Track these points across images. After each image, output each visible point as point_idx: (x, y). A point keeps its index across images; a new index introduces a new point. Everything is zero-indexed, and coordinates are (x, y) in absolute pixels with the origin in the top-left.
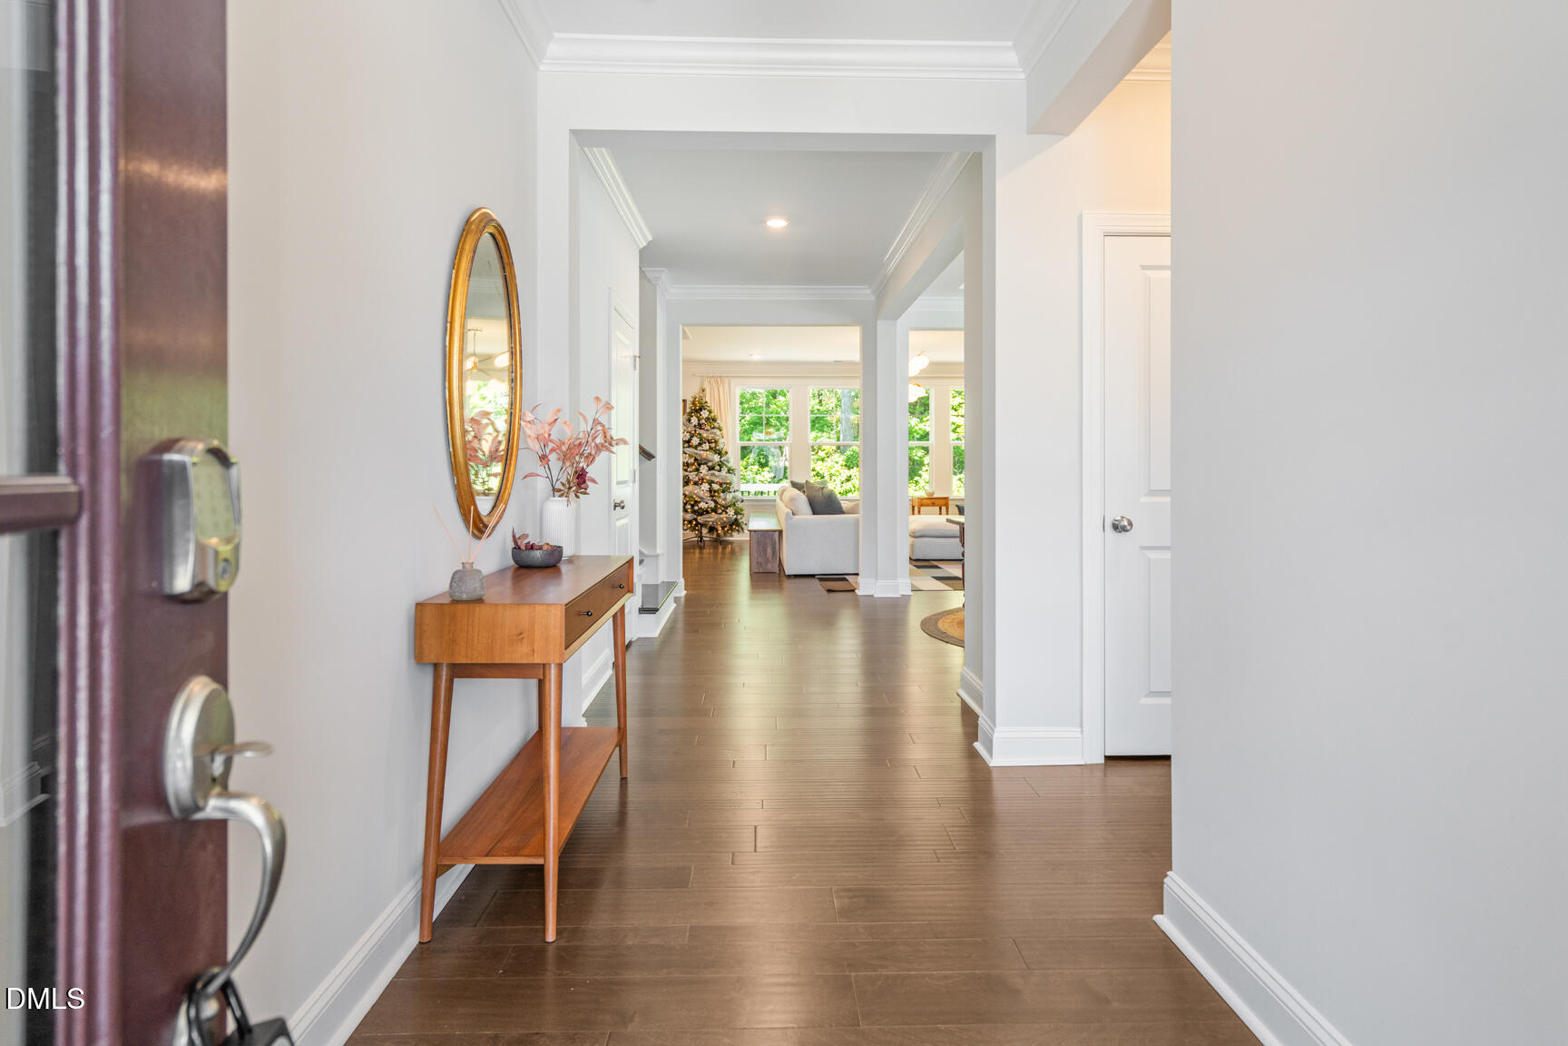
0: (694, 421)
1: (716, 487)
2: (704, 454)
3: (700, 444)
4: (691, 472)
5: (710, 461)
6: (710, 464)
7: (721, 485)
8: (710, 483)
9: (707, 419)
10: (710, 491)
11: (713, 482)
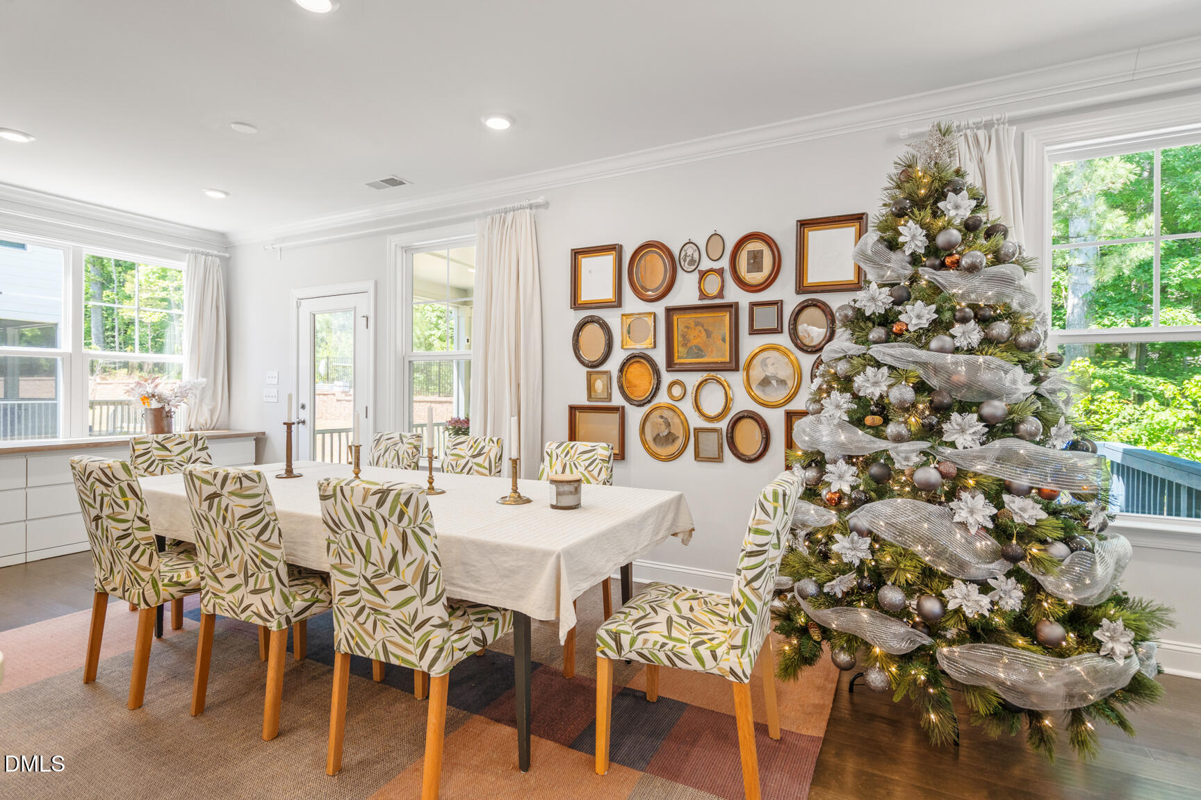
0: (912, 235)
1: (1025, 511)
2: (959, 366)
3: (939, 326)
4: (899, 439)
5: (991, 396)
6: (995, 408)
7: (1047, 498)
8: (997, 492)
9: (970, 227)
10: (1001, 530)
11: (1007, 488)
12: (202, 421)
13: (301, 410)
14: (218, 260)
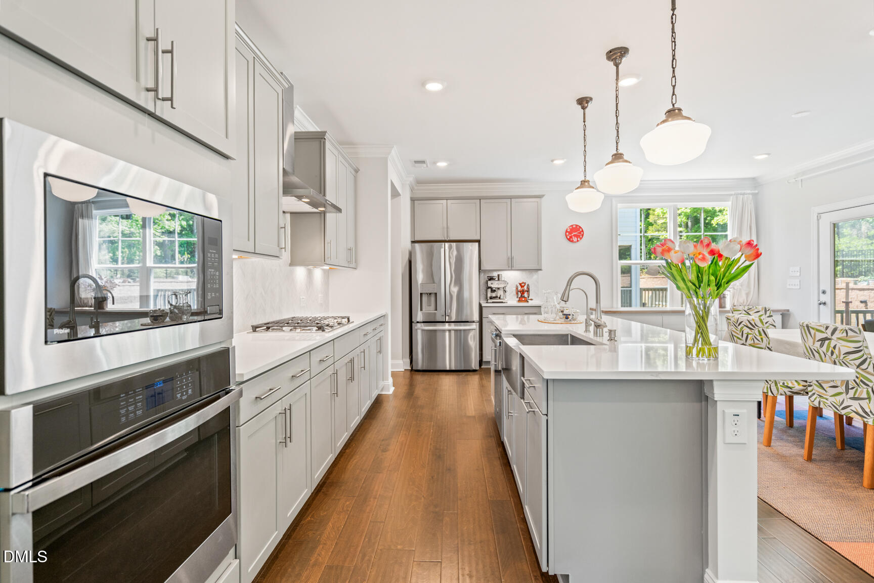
12: (741, 301)
13: (821, 295)
14: (751, 196)
